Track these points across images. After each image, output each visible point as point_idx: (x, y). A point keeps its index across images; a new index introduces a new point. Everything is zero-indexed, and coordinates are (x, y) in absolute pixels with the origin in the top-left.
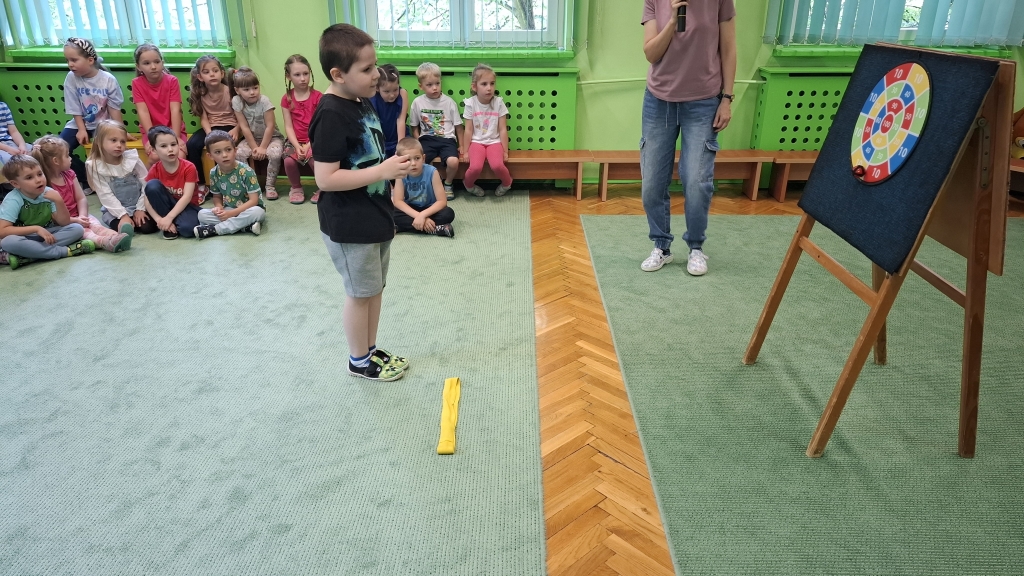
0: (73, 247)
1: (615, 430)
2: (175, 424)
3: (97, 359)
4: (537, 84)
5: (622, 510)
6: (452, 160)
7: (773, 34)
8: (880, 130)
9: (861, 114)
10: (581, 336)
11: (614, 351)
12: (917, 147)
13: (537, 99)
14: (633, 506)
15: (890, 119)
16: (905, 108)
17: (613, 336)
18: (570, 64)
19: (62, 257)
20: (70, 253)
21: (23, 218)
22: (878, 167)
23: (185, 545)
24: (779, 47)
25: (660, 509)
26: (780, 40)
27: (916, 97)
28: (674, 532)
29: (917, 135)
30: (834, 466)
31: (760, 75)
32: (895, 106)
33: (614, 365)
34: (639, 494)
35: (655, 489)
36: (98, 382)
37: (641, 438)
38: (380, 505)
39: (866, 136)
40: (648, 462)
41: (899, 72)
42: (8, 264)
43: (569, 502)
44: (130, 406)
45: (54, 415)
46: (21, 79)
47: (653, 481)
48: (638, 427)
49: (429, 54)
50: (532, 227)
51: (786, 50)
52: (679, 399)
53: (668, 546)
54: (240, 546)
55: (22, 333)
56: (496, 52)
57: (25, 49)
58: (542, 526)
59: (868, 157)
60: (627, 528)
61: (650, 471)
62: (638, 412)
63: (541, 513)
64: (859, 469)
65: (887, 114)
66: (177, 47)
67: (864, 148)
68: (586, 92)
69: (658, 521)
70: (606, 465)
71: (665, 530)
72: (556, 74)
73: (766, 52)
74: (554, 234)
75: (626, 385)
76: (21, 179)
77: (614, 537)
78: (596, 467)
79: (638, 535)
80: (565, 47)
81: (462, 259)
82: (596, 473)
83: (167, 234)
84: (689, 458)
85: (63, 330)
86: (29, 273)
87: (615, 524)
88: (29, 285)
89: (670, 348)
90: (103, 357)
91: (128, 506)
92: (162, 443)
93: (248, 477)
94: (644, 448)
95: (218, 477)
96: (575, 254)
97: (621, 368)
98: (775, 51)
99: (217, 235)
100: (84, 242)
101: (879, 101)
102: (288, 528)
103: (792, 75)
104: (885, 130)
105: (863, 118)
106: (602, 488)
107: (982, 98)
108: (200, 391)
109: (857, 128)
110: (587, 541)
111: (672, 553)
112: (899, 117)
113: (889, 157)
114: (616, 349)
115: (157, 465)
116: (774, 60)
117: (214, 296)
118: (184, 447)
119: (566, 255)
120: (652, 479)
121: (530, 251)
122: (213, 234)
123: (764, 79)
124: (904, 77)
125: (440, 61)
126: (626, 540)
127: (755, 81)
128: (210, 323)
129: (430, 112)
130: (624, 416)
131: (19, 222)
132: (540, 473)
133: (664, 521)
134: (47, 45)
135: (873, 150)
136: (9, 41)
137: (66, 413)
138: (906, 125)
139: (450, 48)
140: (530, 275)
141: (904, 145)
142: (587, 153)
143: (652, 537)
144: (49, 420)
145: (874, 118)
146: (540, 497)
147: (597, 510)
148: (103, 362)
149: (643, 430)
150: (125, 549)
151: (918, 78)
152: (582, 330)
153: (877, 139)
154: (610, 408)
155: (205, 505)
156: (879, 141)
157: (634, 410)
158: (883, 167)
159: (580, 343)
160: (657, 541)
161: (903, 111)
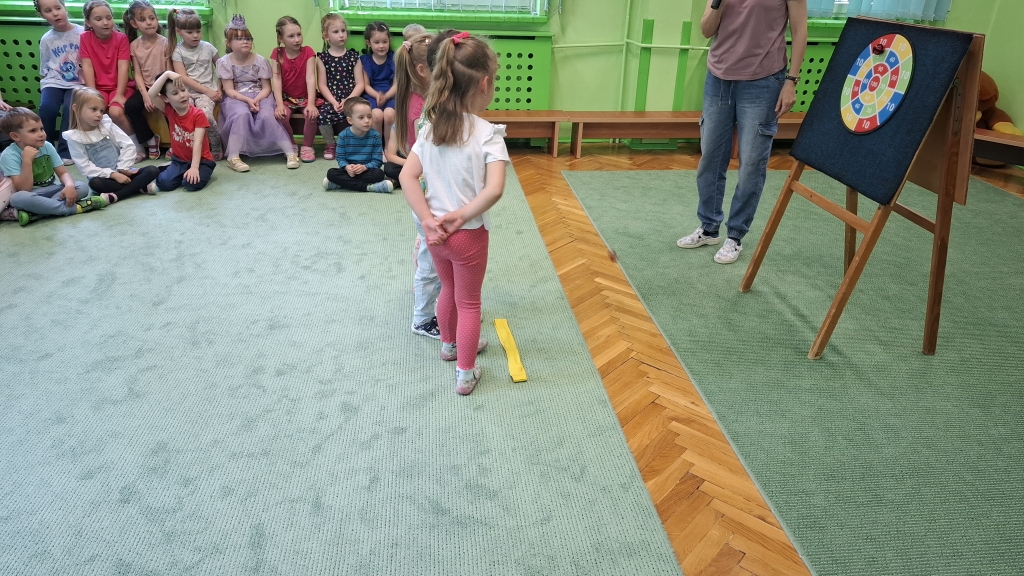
0: (82, 204)
1: (651, 347)
3: (156, 304)
4: (514, 47)
5: (676, 405)
8: (867, 89)
9: (849, 76)
10: (598, 274)
11: (630, 286)
12: (903, 103)
13: (514, 61)
14: (683, 401)
15: (877, 80)
16: (890, 71)
17: (625, 274)
18: (544, 28)
19: (71, 214)
20: (80, 210)
22: (867, 120)
23: (318, 447)
25: (706, 402)
27: (900, 64)
28: (722, 417)
29: (903, 92)
30: (831, 365)
32: (881, 69)
33: (633, 297)
34: (686, 392)
35: (697, 388)
37: (674, 351)
39: (855, 94)
40: (686, 368)
41: (883, 40)
42: (16, 221)
43: (630, 400)
45: (140, 352)
47: (694, 382)
48: (669, 343)
50: (521, 182)
53: (720, 427)
54: (368, 444)
58: (615, 418)
59: (857, 111)
60: (683, 417)
61: (689, 375)
62: (666, 331)
63: (611, 409)
64: (851, 366)
65: (874, 76)
67: (853, 104)
68: (558, 56)
69: (706, 410)
70: (652, 373)
71: (714, 416)
72: (533, 38)
74: (543, 189)
75: (649, 312)
76: (25, 131)
77: (674, 423)
78: (644, 374)
79: (694, 421)
80: (538, 12)
82: (645, 378)
85: (107, 279)
87: (672, 414)
89: (676, 281)
90: (161, 303)
93: (350, 393)
94: (679, 358)
95: (322, 395)
96: (568, 206)
97: (641, 299)
100: (93, 199)
101: (866, 65)
102: (403, 430)
104: (872, 89)
105: (850, 80)
106: (653, 389)
107: (959, 63)
108: (272, 327)
109: (845, 88)
110: (655, 427)
111: (724, 432)
112: (886, 78)
113: (878, 111)
114: (631, 283)
117: (243, 247)
119: (560, 206)
120: (692, 380)
121: (527, 203)
126: (685, 425)
128: (251, 271)
130: (654, 335)
132: (599, 380)
133: (711, 410)
135: (862, 105)
137: (150, 350)
138: (892, 84)
139: (430, 10)
140: (535, 224)
141: (891, 101)
142: (560, 113)
143: (705, 422)
145: (861, 80)
146: (607, 398)
147: (655, 405)
148: (163, 306)
149: (674, 344)
151: (901, 47)
152: (596, 269)
153: (865, 97)
154: (640, 330)
156: (867, 98)
157: (661, 331)
158: (872, 119)
159: (597, 280)
160: (710, 425)
161: (889, 73)
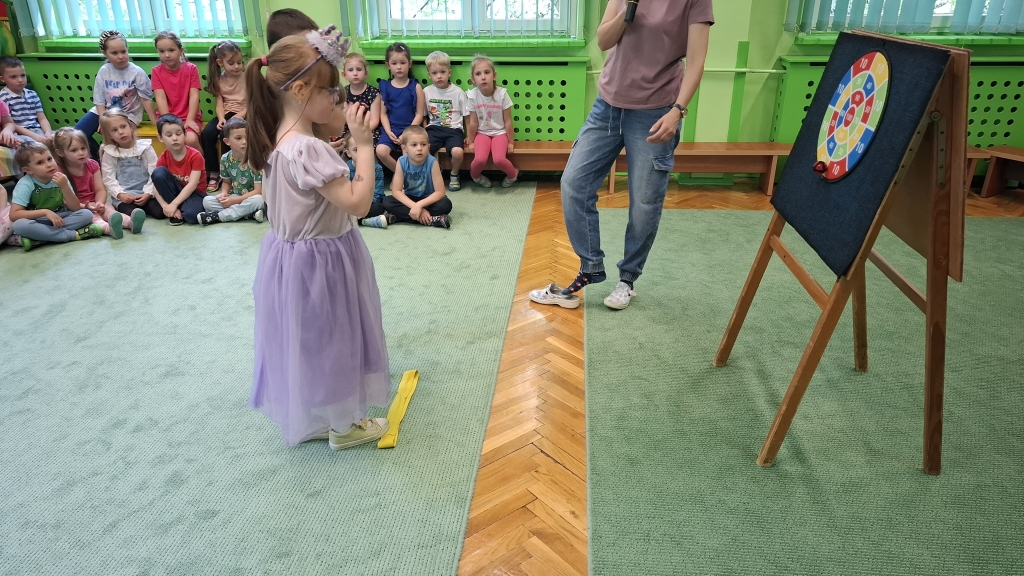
0: (82, 231)
1: (563, 430)
2: (135, 407)
3: (79, 340)
4: (545, 74)
5: (550, 513)
6: (457, 151)
7: (794, 21)
8: (843, 124)
9: (830, 106)
10: (553, 332)
11: (582, 349)
12: (873, 141)
13: (545, 89)
14: (562, 509)
15: (852, 112)
16: (866, 100)
17: (585, 333)
18: (581, 53)
19: (71, 240)
20: (79, 237)
21: (34, 202)
22: (838, 163)
23: (114, 525)
24: (801, 35)
25: (589, 512)
26: (802, 27)
27: (876, 89)
28: (597, 536)
29: (873, 129)
30: (784, 477)
31: (781, 63)
32: (858, 98)
33: (579, 363)
34: (571, 496)
35: (589, 491)
36: (74, 363)
37: (588, 439)
38: (310, 495)
39: (831, 129)
40: (588, 464)
41: (864, 61)
42: (20, 246)
43: (498, 501)
44: (98, 387)
45: (26, 393)
46: (51, 69)
47: (588, 485)
48: (587, 427)
49: (438, 43)
50: (531, 220)
51: (808, 38)
52: (636, 400)
53: (587, 551)
54: (164, 529)
55: (17, 313)
56: (505, 41)
57: (56, 39)
58: (464, 525)
59: (831, 152)
60: (551, 531)
61: (588, 472)
62: (591, 411)
63: (466, 511)
64: (809, 481)
65: (851, 106)
66: (196, 37)
67: (829, 142)
69: (584, 526)
70: (545, 465)
71: (588, 534)
72: (566, 64)
73: (787, 40)
74: (551, 228)
75: (586, 383)
76: (32, 164)
77: (535, 540)
78: (534, 467)
79: (559, 538)
80: (576, 36)
81: (453, 250)
82: (533, 472)
83: (173, 220)
84: (632, 462)
85: (55, 311)
86: (39, 255)
87: (539, 526)
88: (35, 266)
89: (641, 346)
90: (85, 339)
91: (71, 484)
92: (118, 424)
93: (190, 461)
94: (588, 449)
95: (161, 460)
97: (586, 367)
98: (796, 39)
99: (220, 222)
100: (91, 227)
101: (845, 93)
102: (214, 514)
103: (813, 64)
104: (847, 123)
105: (830, 111)
106: (535, 489)
107: (933, 89)
108: (167, 375)
109: (824, 122)
110: (507, 542)
111: (590, 559)
112: (860, 110)
113: (848, 152)
114: (585, 346)
115: (108, 445)
116: (796, 49)
117: (203, 282)
118: (138, 429)
119: (560, 249)
120: (588, 481)
121: (523, 244)
122: (216, 221)
123: (785, 68)
124: (868, 68)
125: (450, 51)
126: (546, 543)
127: (774, 71)
128: (193, 308)
129: (439, 102)
130: (576, 415)
131: (31, 206)
132: (475, 469)
133: (590, 525)
134: (75, 36)
135: (835, 144)
136: (41, 31)
137: (37, 391)
138: (865, 119)
139: (459, 37)
140: (517, 268)
141: (862, 140)
143: (573, 541)
144: (20, 398)
145: (839, 111)
146: (470, 495)
147: (524, 511)
148: (83, 343)
149: (592, 430)
150: (57, 526)
151: (880, 68)
152: (556, 326)
153: (841, 133)
154: (564, 406)
155: (142, 487)
156: (841, 135)
157: (587, 410)
158: (842, 163)
159: (550, 339)
160: (577, 545)
161: (864, 103)
